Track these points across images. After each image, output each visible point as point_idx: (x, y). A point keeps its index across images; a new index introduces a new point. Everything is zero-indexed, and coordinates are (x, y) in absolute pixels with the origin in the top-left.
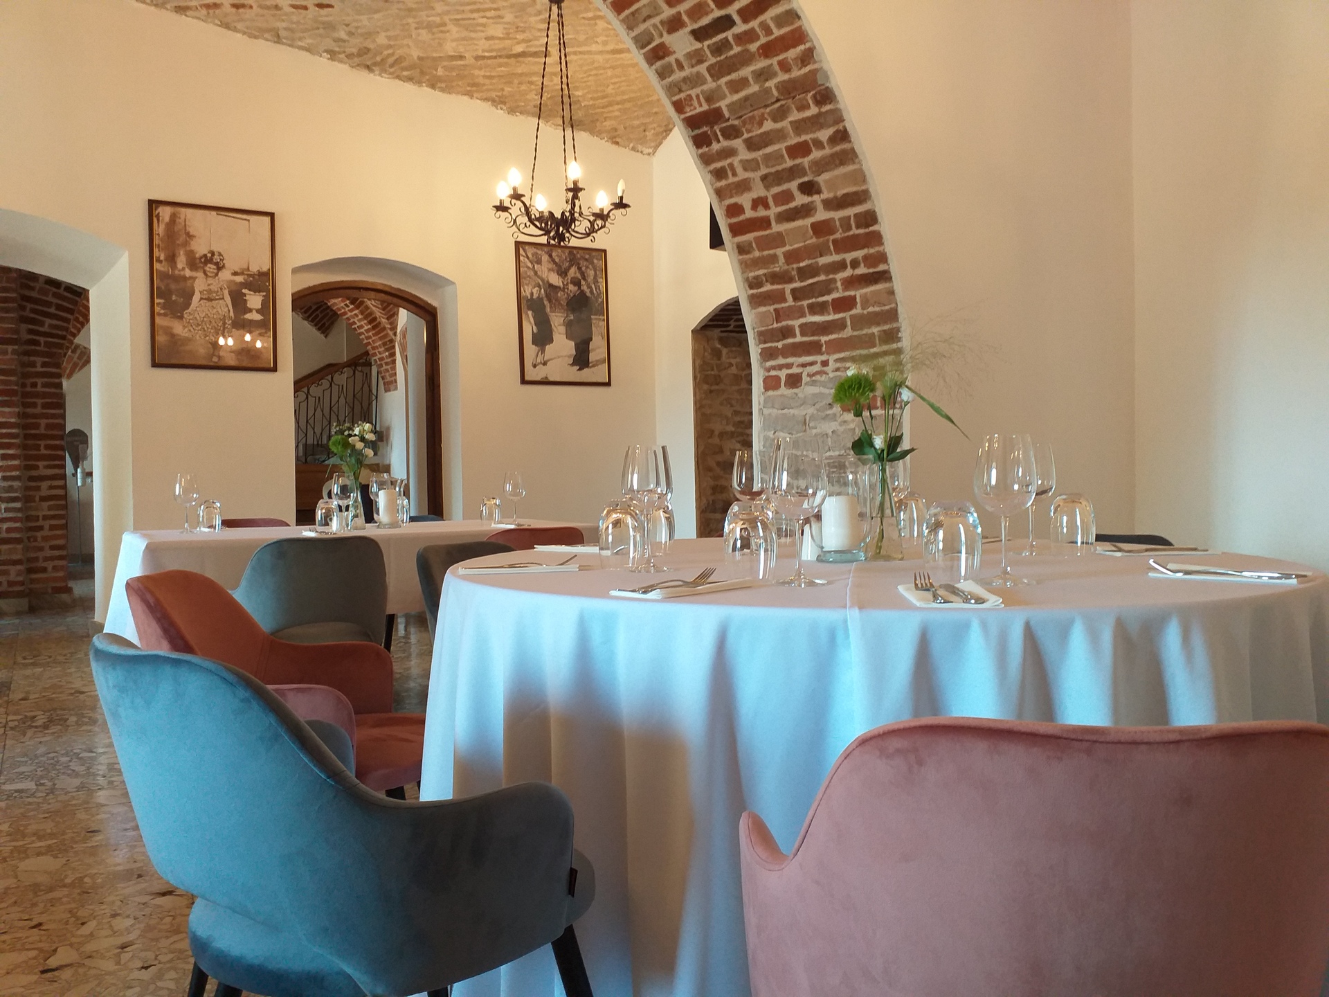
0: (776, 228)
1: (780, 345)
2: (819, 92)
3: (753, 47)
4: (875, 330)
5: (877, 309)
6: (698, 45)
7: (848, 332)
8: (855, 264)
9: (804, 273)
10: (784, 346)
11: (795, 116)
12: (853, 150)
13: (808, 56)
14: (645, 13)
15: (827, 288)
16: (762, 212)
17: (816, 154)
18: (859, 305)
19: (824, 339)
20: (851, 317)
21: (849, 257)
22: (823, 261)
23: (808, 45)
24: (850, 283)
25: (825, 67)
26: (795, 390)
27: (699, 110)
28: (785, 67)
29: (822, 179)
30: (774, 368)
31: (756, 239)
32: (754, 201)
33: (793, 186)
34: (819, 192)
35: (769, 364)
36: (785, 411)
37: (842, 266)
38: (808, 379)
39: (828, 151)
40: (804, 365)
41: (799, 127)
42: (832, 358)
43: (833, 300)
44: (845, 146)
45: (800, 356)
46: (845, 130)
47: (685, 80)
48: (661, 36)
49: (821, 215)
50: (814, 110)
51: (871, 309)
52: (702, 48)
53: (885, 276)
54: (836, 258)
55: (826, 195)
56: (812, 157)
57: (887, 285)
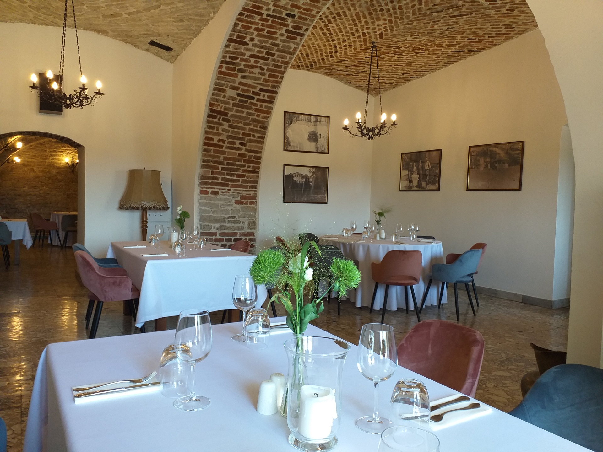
0: (224, 149)
1: (210, 181)
2: (264, 126)
3: (254, 107)
4: (249, 184)
5: (252, 179)
6: (237, 97)
7: (240, 183)
8: (249, 167)
9: (228, 164)
10: (212, 182)
11: (252, 127)
12: (263, 142)
13: (267, 118)
14: (228, 80)
15: (237, 170)
16: (221, 143)
17: (251, 138)
18: (246, 177)
19: (230, 183)
20: (242, 179)
21: (247, 165)
22: (237, 163)
23: (269, 116)
24: (244, 171)
25: (270, 122)
26: (216, 196)
27: (219, 109)
28: (258, 116)
29: (248, 144)
30: (206, 188)
31: (214, 150)
32: (219, 139)
33: (238, 142)
34: (245, 146)
35: (202, 186)
36: (211, 202)
37: (244, 166)
38: (221, 193)
39: (255, 139)
40: (219, 189)
41: (250, 130)
42: (232, 189)
43: (237, 174)
44: (262, 140)
45: (218, 186)
46: (265, 137)
47: (222, 101)
48: (227, 87)
49: (243, 152)
50: (258, 128)
51: (249, 179)
52: (237, 98)
53: (258, 173)
54: (243, 164)
55: (247, 148)
56: (250, 138)
57: (257, 175)
